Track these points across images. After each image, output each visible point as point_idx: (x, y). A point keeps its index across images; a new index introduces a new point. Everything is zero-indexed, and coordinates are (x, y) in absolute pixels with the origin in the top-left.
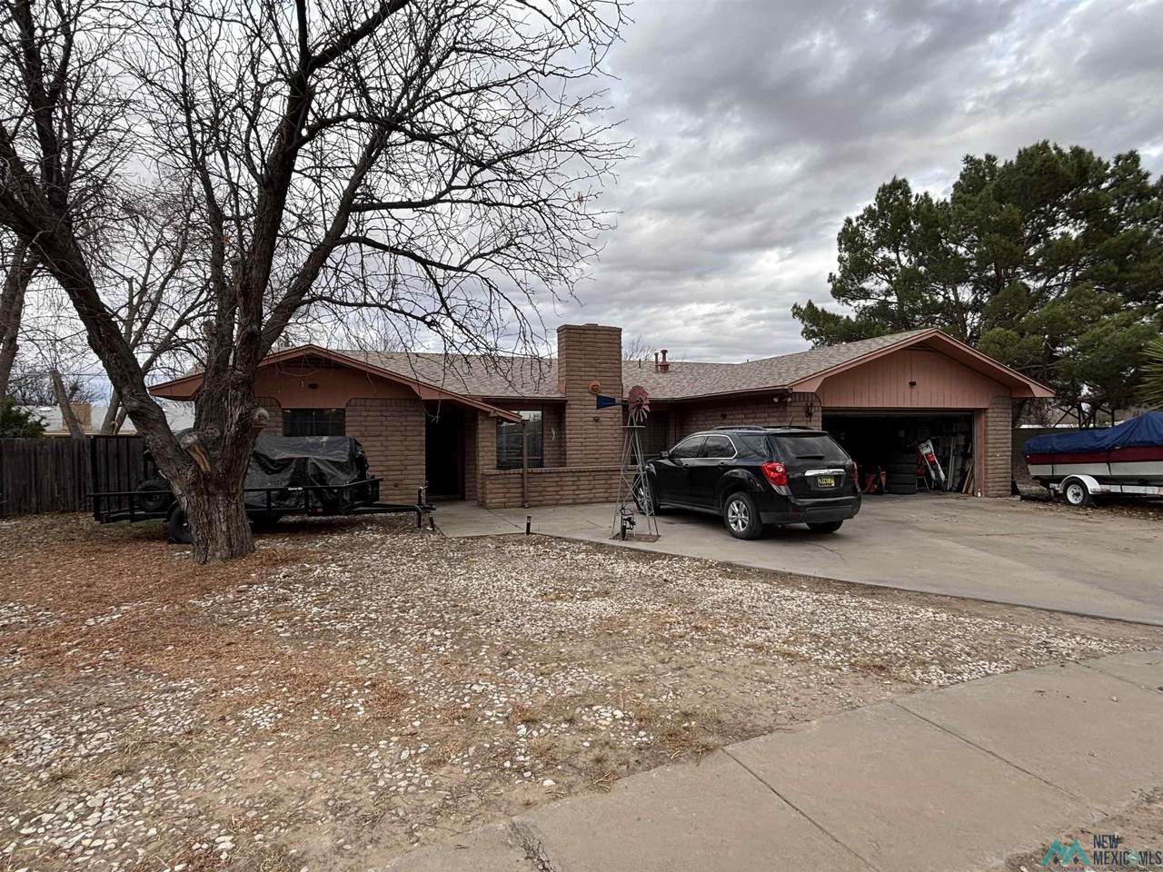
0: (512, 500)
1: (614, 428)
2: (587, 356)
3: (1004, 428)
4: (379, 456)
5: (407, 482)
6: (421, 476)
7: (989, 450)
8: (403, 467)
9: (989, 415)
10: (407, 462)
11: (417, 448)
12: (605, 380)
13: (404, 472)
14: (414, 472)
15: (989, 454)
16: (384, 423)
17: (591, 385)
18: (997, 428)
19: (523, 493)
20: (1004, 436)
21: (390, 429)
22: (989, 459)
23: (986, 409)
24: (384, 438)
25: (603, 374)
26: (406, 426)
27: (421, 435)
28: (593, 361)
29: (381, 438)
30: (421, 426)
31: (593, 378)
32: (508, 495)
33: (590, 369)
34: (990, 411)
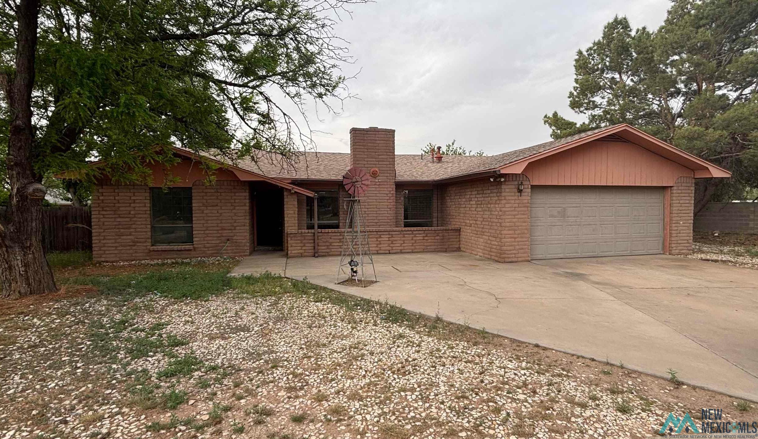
0: (307, 251)
1: (389, 201)
2: (369, 150)
3: (688, 202)
4: (216, 220)
5: (235, 237)
6: (246, 234)
7: (674, 219)
8: (233, 228)
9: (675, 192)
10: (235, 224)
11: (242, 214)
12: (382, 167)
13: (234, 231)
14: (241, 231)
15: (674, 222)
16: (219, 197)
17: (371, 171)
18: (681, 202)
19: (314, 247)
20: (687, 208)
21: (223, 201)
22: (674, 225)
23: (671, 187)
24: (219, 208)
25: (380, 163)
26: (235, 199)
27: (245, 206)
28: (374, 154)
29: (218, 208)
30: (245, 199)
31: (374, 166)
32: (304, 248)
33: (371, 160)
34: (675, 188)
